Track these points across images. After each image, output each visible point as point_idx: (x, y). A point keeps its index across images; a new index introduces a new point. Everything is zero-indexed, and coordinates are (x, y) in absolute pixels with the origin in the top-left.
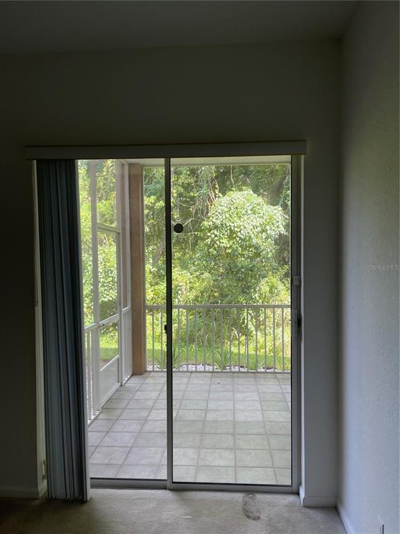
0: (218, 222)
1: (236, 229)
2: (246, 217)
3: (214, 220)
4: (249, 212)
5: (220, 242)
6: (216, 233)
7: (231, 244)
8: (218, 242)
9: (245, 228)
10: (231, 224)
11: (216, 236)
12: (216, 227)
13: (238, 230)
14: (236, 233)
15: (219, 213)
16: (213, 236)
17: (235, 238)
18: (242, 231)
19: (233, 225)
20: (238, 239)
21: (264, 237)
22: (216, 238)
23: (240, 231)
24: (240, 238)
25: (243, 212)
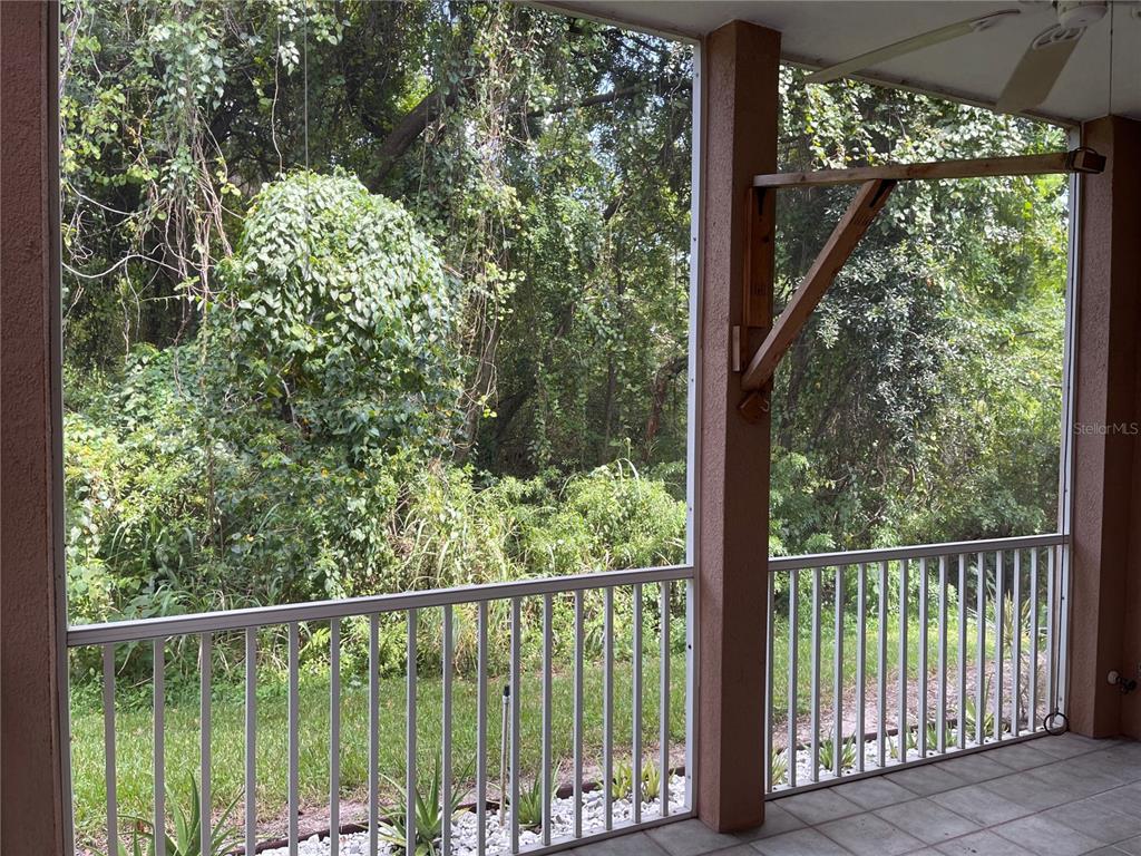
0: (280, 265)
1: (334, 295)
2: (364, 260)
3: (264, 257)
4: (375, 245)
5: (283, 336)
6: (270, 301)
7: (320, 342)
8: (275, 334)
9: (368, 293)
10: (316, 275)
11: (270, 311)
12: (270, 282)
13: (345, 298)
14: (333, 306)
15: (281, 234)
16: (262, 311)
17: (333, 322)
18: (359, 304)
19: (324, 280)
20: (344, 328)
21: (417, 328)
22: (271, 320)
23: (351, 303)
24: (353, 326)
25: (351, 243)
